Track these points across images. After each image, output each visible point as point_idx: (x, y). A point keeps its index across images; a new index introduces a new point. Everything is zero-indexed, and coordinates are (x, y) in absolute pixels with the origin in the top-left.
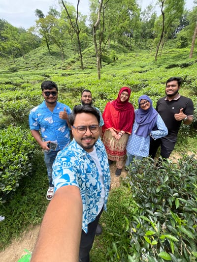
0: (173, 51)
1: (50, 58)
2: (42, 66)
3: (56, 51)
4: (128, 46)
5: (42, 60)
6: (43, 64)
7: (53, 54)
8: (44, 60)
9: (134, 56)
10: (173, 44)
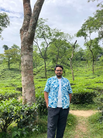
0: (102, 68)
1: (9, 72)
2: (3, 77)
3: (14, 68)
4: (68, 65)
5: (3, 74)
6: (4, 76)
7: (12, 69)
8: (4, 73)
9: (75, 70)
10: (99, 64)
